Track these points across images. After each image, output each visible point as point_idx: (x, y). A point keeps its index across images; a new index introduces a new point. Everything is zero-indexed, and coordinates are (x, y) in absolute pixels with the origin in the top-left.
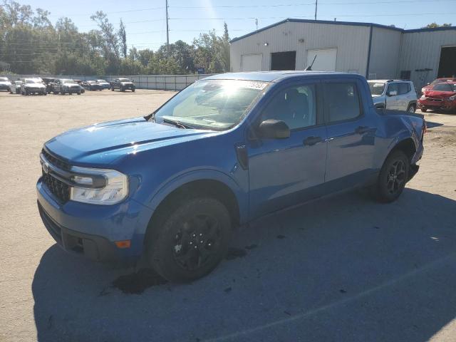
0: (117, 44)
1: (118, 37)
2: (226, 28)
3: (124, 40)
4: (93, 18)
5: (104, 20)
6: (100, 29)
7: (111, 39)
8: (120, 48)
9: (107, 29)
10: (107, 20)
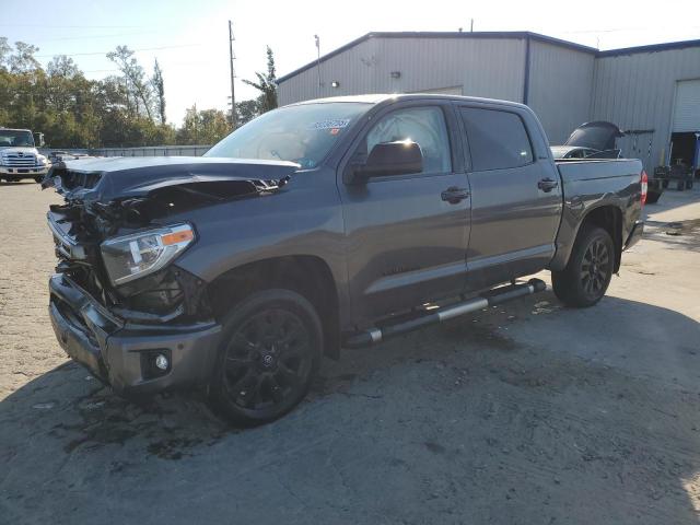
0: (151, 98)
1: (152, 88)
2: (270, 58)
3: (161, 94)
4: (111, 56)
5: (129, 61)
6: (122, 75)
7: (141, 91)
8: (155, 104)
9: (133, 75)
10: (134, 61)
